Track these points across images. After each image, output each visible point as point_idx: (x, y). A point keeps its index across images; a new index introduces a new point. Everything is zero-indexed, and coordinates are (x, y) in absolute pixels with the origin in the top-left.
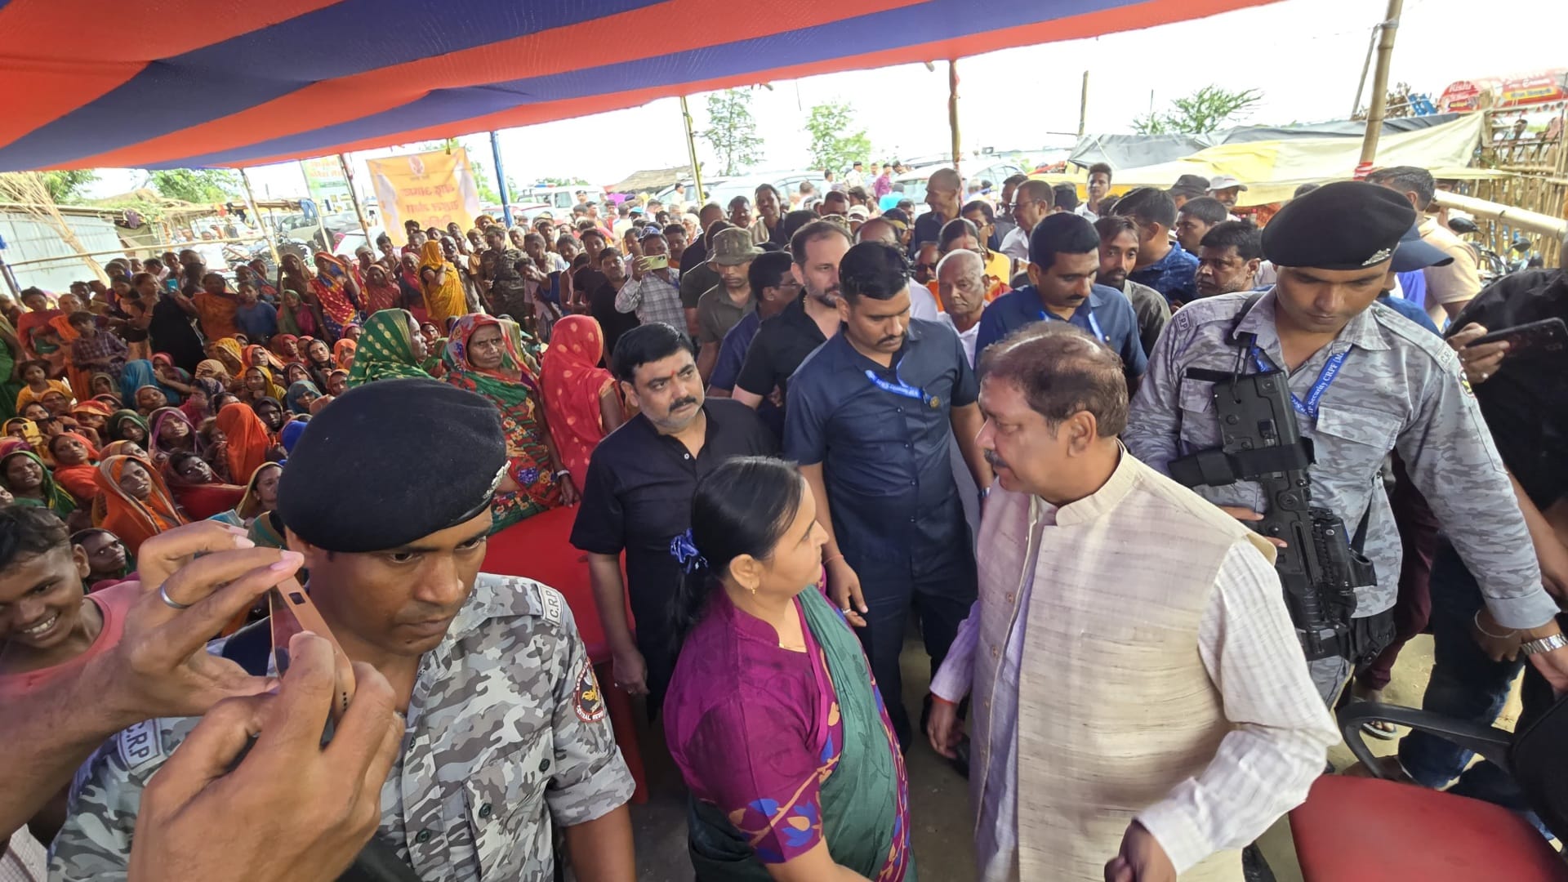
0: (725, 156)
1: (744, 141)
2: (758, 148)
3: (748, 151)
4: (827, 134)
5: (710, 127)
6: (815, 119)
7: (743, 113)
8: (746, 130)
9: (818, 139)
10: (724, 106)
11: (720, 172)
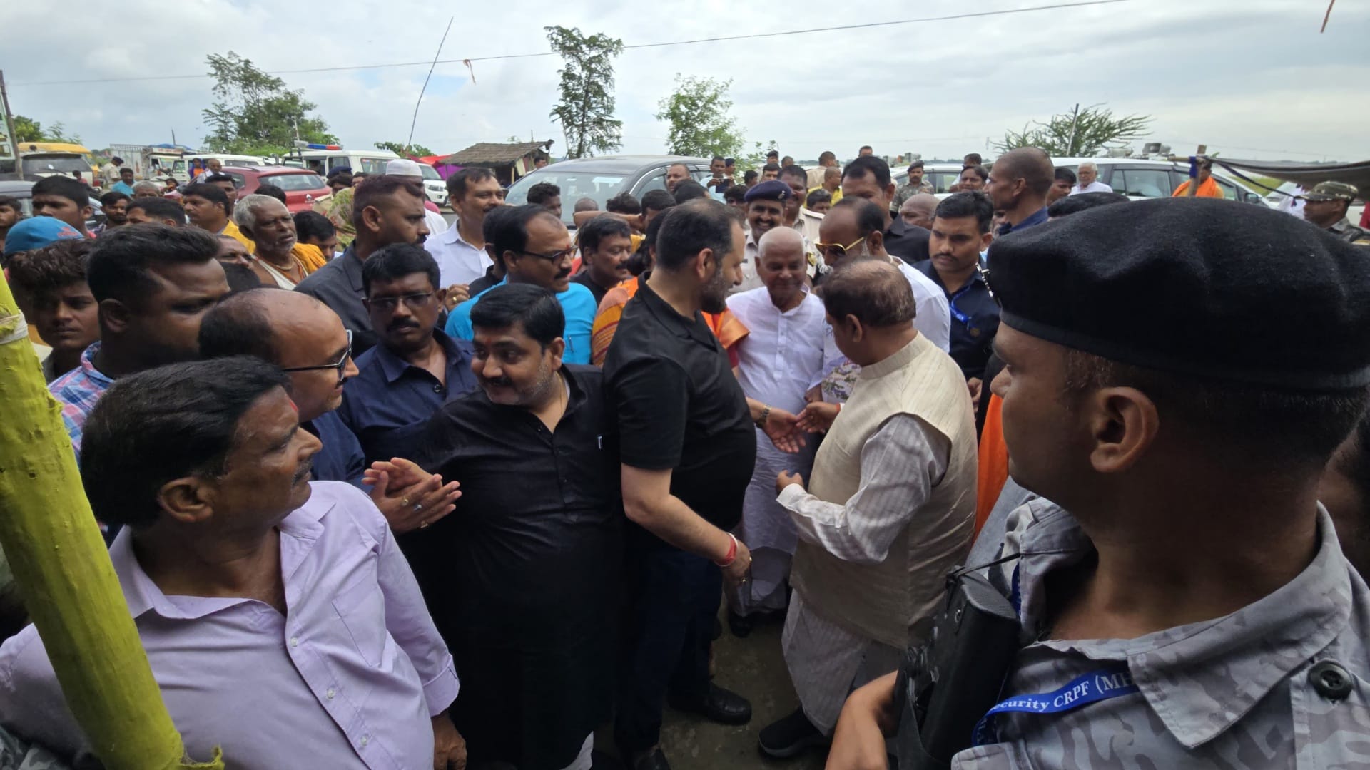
0: (576, 136)
1: (599, 122)
2: (615, 131)
3: (601, 132)
4: (687, 125)
5: (562, 104)
6: (678, 107)
7: (600, 92)
8: (602, 112)
9: (678, 128)
10: (580, 84)
11: (569, 152)
